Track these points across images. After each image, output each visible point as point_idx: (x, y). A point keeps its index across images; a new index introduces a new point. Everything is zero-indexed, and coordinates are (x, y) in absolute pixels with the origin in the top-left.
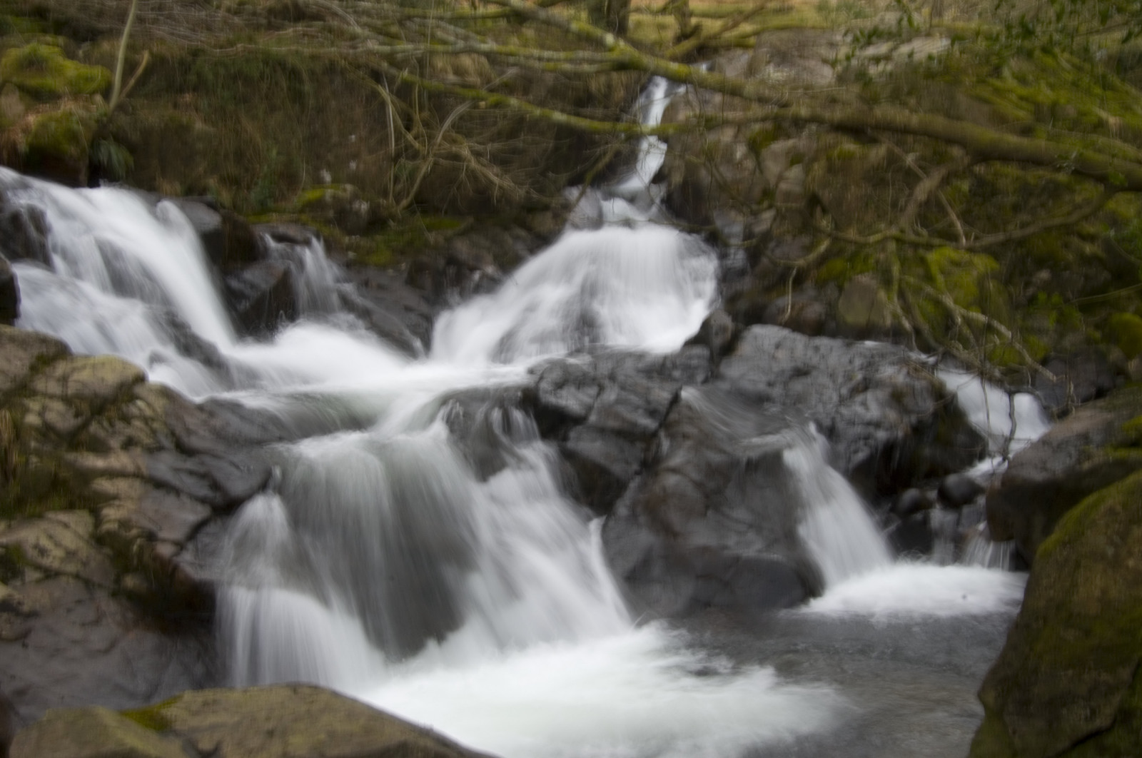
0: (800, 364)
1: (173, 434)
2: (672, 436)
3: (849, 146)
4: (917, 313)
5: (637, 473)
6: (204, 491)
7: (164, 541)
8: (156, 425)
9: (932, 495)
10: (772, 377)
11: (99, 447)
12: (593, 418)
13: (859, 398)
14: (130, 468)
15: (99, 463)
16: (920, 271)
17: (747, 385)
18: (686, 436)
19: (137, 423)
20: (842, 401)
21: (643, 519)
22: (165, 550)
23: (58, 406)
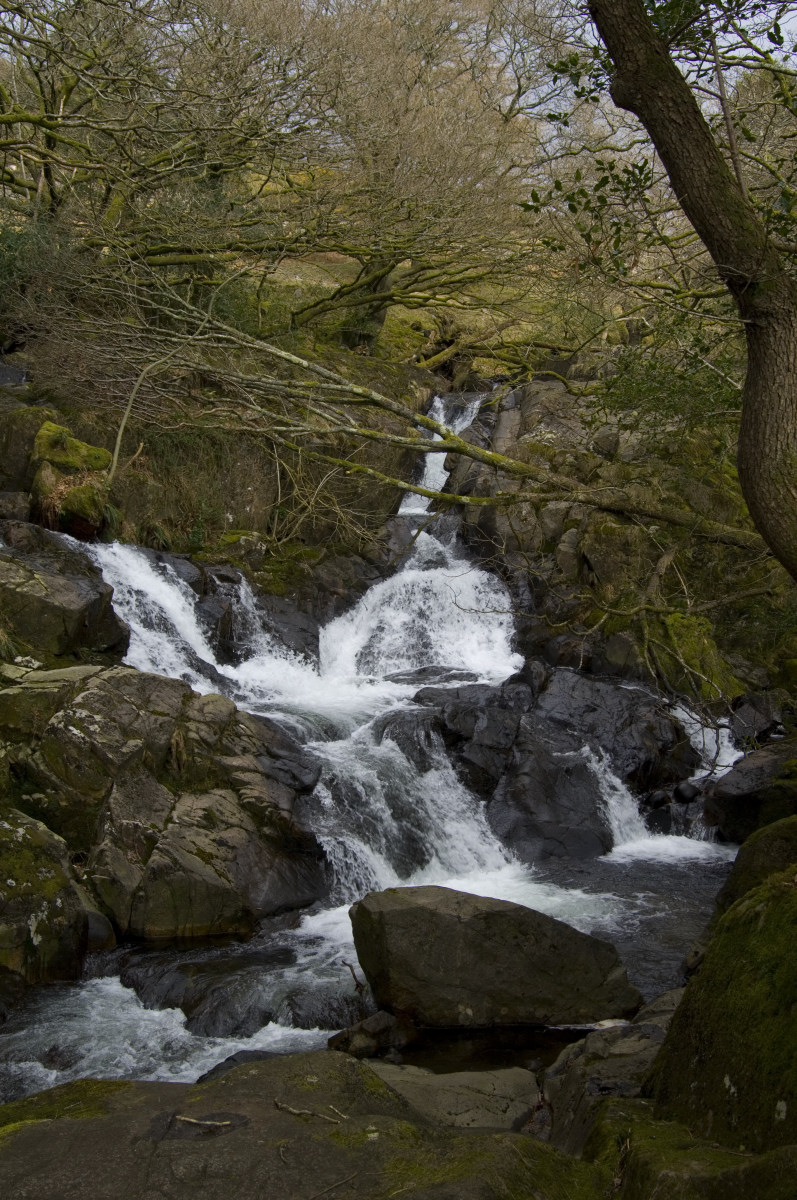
0: (589, 703)
1: (263, 745)
2: (522, 751)
3: (611, 523)
4: (659, 664)
5: (504, 774)
6: (290, 781)
7: (283, 810)
8: (254, 740)
9: (671, 794)
10: (572, 711)
11: (230, 753)
12: (475, 738)
13: (628, 730)
14: (252, 767)
15: (234, 763)
16: (661, 631)
17: (558, 716)
18: (530, 752)
19: (245, 739)
20: (618, 732)
21: (510, 803)
22: (285, 814)
23: (203, 727)
